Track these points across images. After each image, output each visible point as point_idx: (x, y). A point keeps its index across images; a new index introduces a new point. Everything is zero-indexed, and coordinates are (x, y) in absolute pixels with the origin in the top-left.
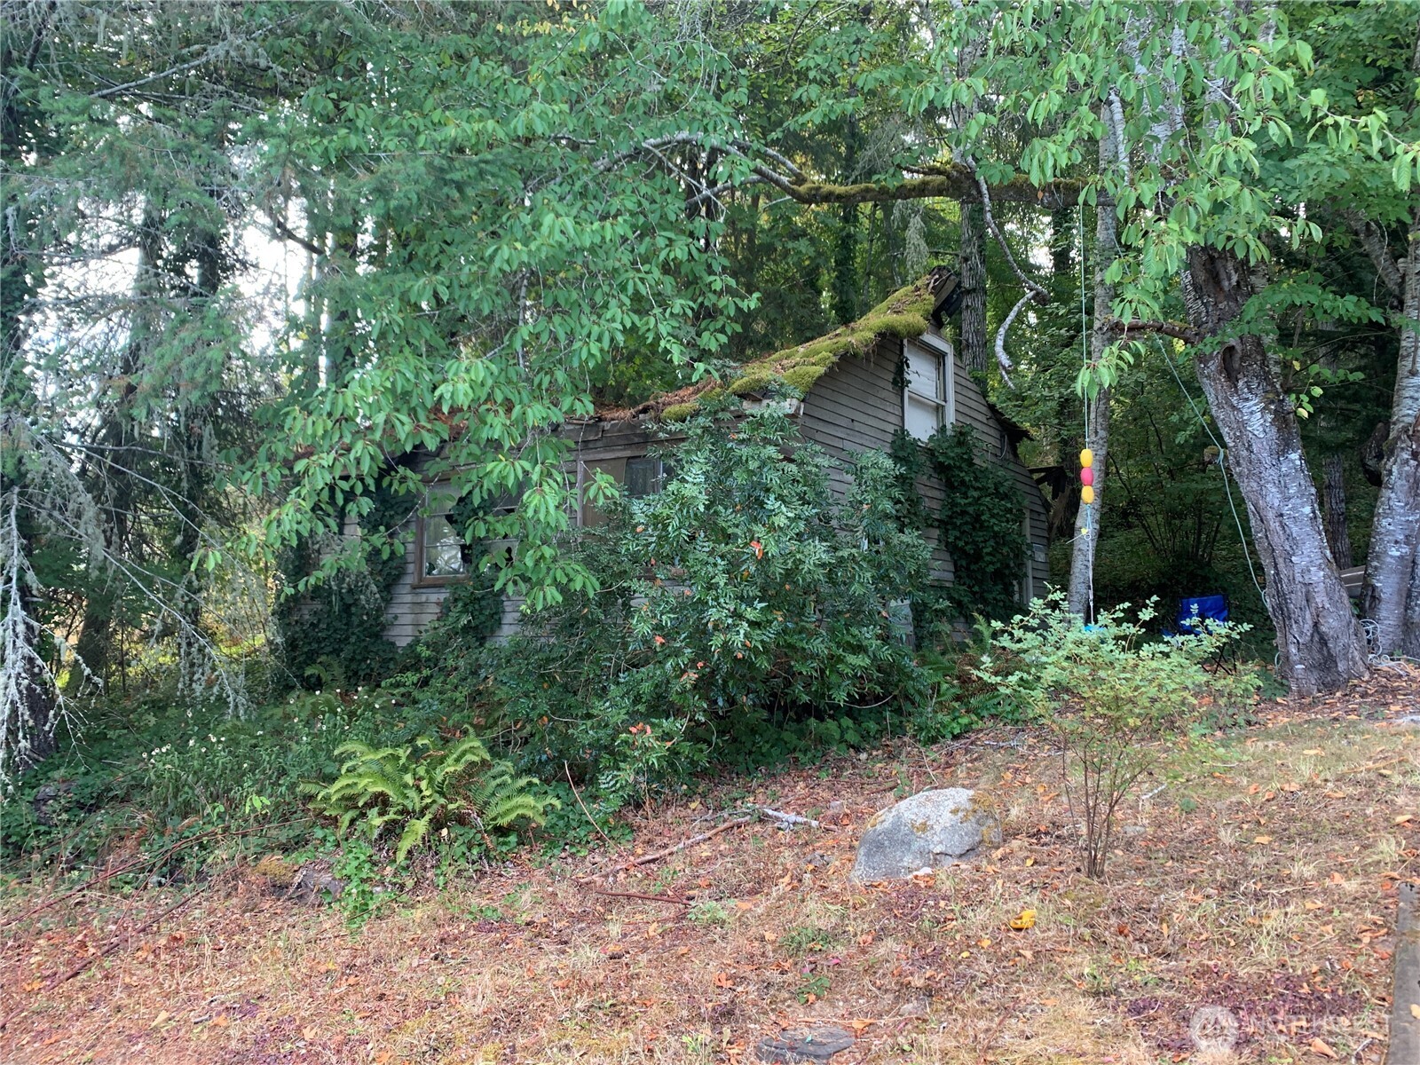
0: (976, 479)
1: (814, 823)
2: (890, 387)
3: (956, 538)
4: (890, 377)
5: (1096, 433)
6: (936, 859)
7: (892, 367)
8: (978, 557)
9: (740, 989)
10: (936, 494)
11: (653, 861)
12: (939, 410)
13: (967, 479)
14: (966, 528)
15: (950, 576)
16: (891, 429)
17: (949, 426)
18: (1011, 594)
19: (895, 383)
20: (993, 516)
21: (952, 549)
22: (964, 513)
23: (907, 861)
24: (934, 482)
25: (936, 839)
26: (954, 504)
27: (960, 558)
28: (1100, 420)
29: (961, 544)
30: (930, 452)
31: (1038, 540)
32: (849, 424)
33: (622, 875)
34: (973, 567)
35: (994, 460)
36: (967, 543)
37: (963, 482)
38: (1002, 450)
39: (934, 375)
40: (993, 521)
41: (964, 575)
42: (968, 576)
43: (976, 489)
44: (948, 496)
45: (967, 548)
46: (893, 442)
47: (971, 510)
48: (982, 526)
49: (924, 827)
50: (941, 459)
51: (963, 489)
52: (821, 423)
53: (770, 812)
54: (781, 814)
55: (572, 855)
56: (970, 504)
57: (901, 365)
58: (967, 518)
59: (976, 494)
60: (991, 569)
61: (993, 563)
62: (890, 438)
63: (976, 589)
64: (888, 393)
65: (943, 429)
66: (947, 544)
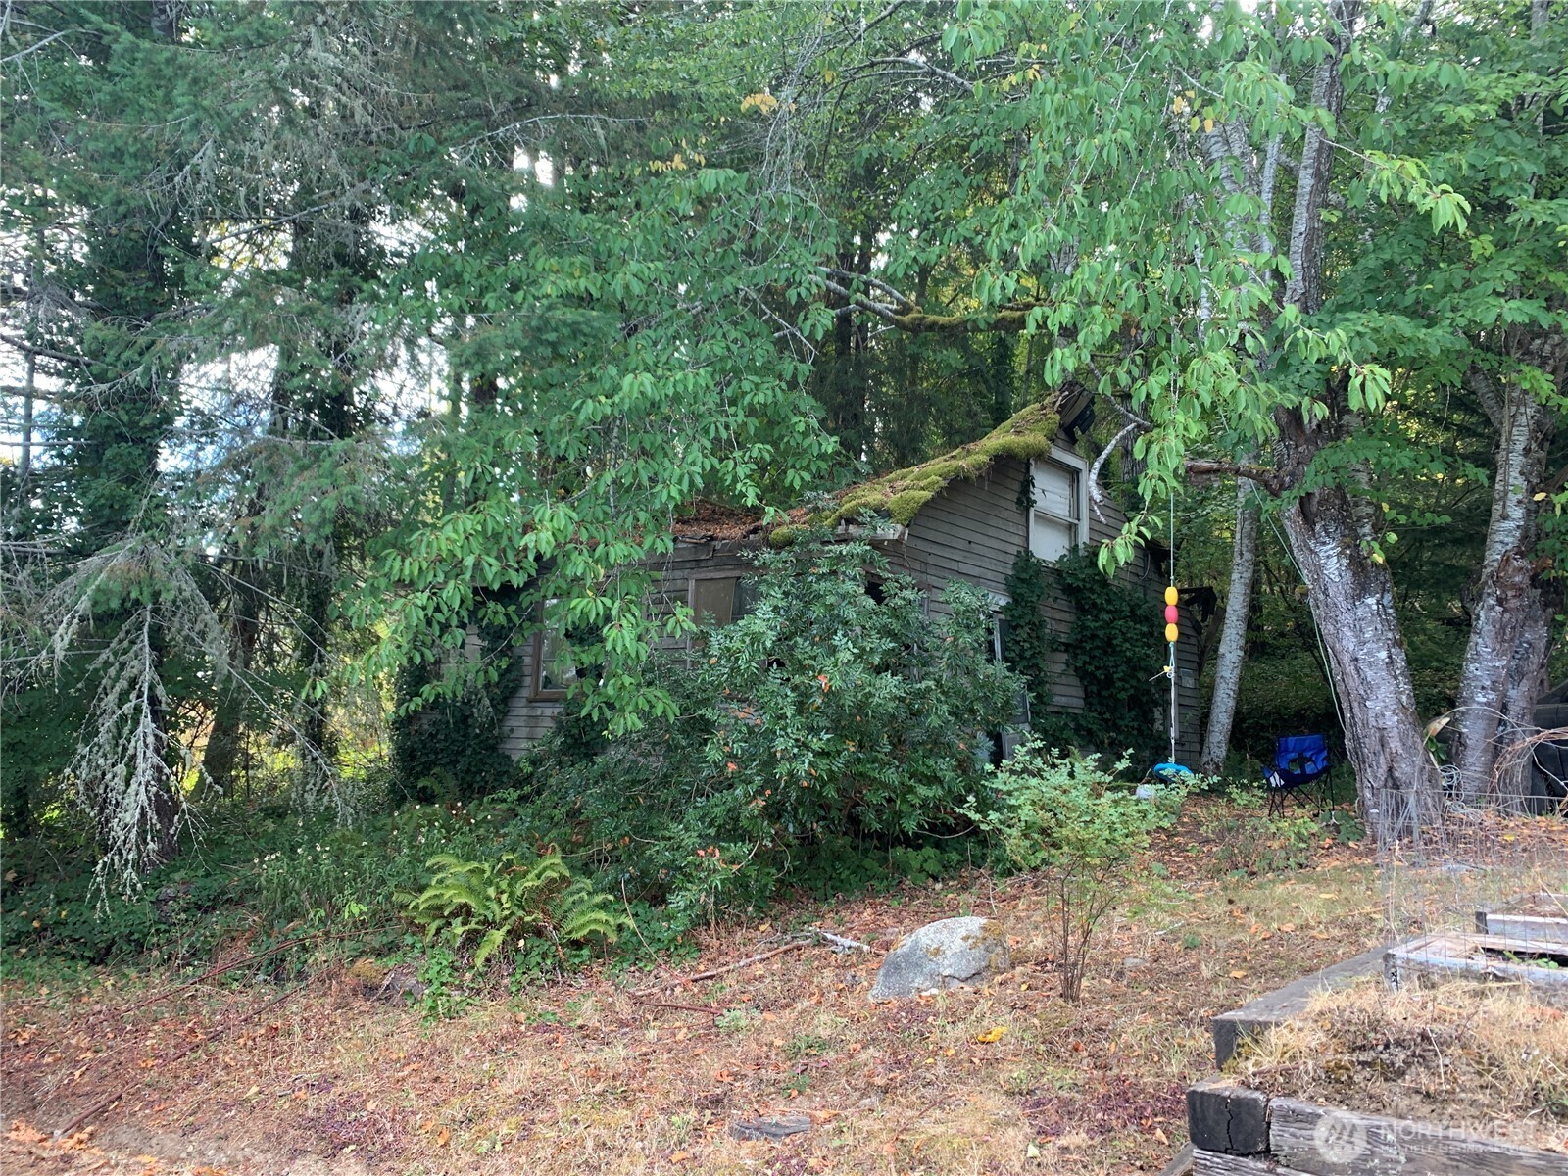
0: (1109, 601)
1: (866, 948)
2: (1014, 507)
3: (1085, 663)
4: (1014, 497)
5: (1241, 554)
6: (945, 981)
7: (1017, 486)
8: (1109, 682)
9: (737, 1084)
10: (1066, 617)
11: (711, 977)
12: (1072, 529)
13: (1098, 601)
14: (1096, 653)
15: (1080, 703)
16: (1014, 550)
17: (1081, 546)
18: (1153, 721)
19: (1019, 502)
20: (1126, 640)
21: (1082, 674)
22: (1094, 637)
23: (918, 982)
24: (1063, 604)
25: (946, 962)
26: (1084, 628)
27: (1090, 683)
28: (1245, 541)
29: (1091, 669)
30: (1057, 573)
31: (1187, 665)
32: (966, 546)
33: (678, 990)
34: (1105, 693)
35: (1135, 579)
36: (1097, 669)
37: (1094, 604)
38: (1144, 569)
39: (1067, 492)
40: (1127, 645)
41: (1095, 701)
42: (1100, 703)
43: (1109, 612)
44: (1079, 619)
45: (1098, 673)
46: (1016, 564)
47: (1101, 633)
48: (1114, 651)
49: (937, 952)
50: (1069, 581)
51: (1095, 612)
52: (935, 546)
53: (829, 936)
54: (838, 939)
55: (640, 970)
56: (1101, 627)
57: (1027, 483)
58: (1097, 643)
59: (1107, 617)
60: (1123, 695)
61: (1124, 689)
62: (1012, 560)
63: (1108, 716)
64: (1011, 511)
65: (1074, 549)
66: (1076, 669)
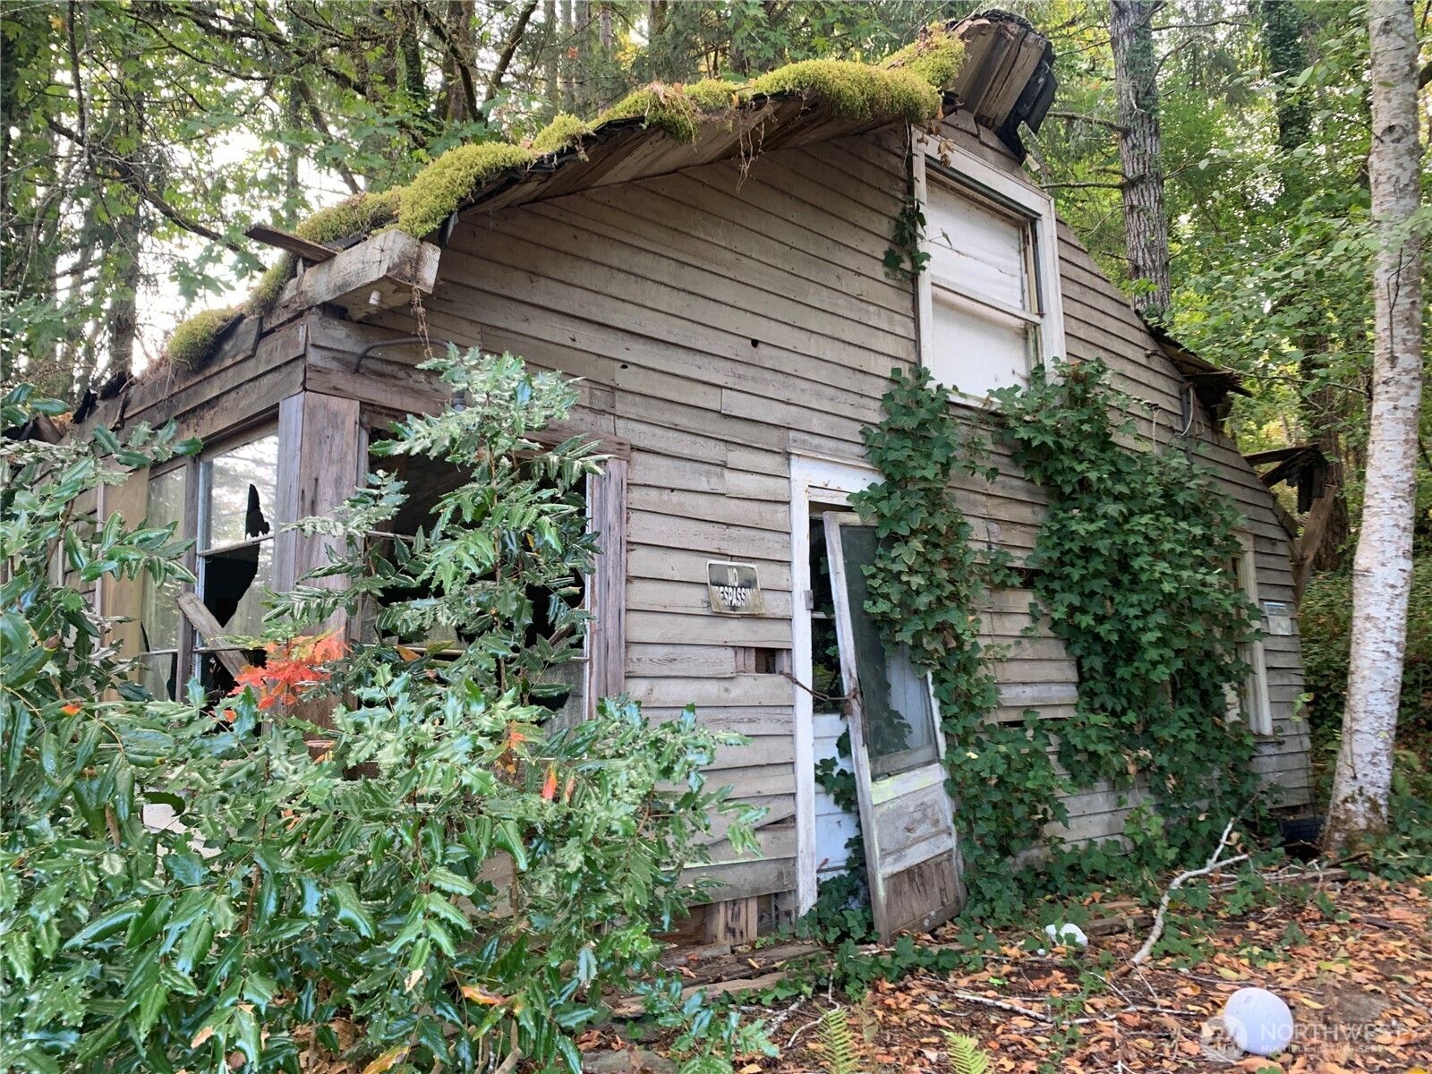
0: (1117, 475)
2: (879, 271)
3: (1072, 610)
4: (880, 250)
5: (1393, 360)
7: (884, 227)
8: (1130, 648)
10: (1025, 514)
12: (1028, 334)
13: (1093, 475)
14: (1097, 585)
15: (1070, 693)
16: (885, 367)
17: (1049, 366)
18: (1221, 713)
19: (891, 261)
20: (1159, 556)
21: (1067, 633)
22: (1088, 552)
24: (1013, 483)
26: (1064, 534)
27: (1089, 652)
28: (1400, 331)
29: (1086, 621)
30: (996, 420)
31: (1273, 594)
32: (745, 351)
34: (1123, 672)
35: (1166, 437)
36: (1100, 619)
37: (1084, 484)
38: (1183, 418)
39: (1014, 262)
40: (1162, 566)
41: (1101, 687)
42: (1114, 692)
43: (1118, 498)
44: (1053, 517)
45: (1102, 630)
46: (888, 397)
47: (1103, 545)
48: (1135, 580)
50: (1023, 433)
51: (1087, 500)
56: (1104, 532)
57: (908, 225)
58: (1096, 564)
59: (1113, 509)
60: (1162, 674)
61: (1163, 660)
62: (879, 388)
63: (1131, 717)
64: (876, 285)
65: (1037, 374)
66: (1055, 625)
